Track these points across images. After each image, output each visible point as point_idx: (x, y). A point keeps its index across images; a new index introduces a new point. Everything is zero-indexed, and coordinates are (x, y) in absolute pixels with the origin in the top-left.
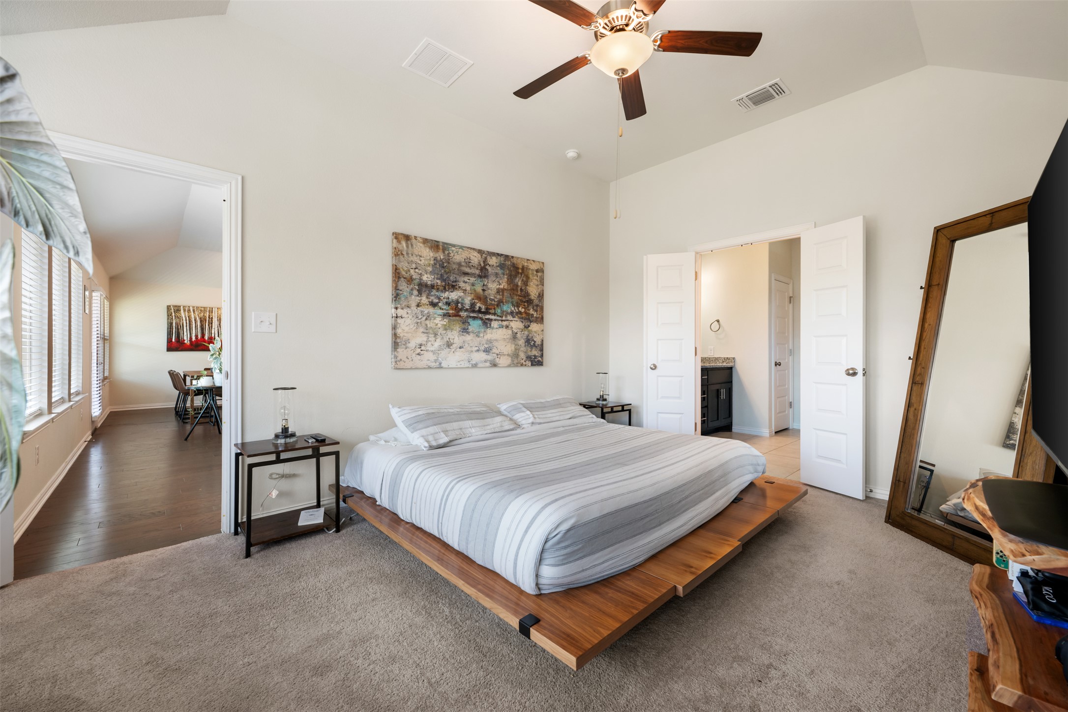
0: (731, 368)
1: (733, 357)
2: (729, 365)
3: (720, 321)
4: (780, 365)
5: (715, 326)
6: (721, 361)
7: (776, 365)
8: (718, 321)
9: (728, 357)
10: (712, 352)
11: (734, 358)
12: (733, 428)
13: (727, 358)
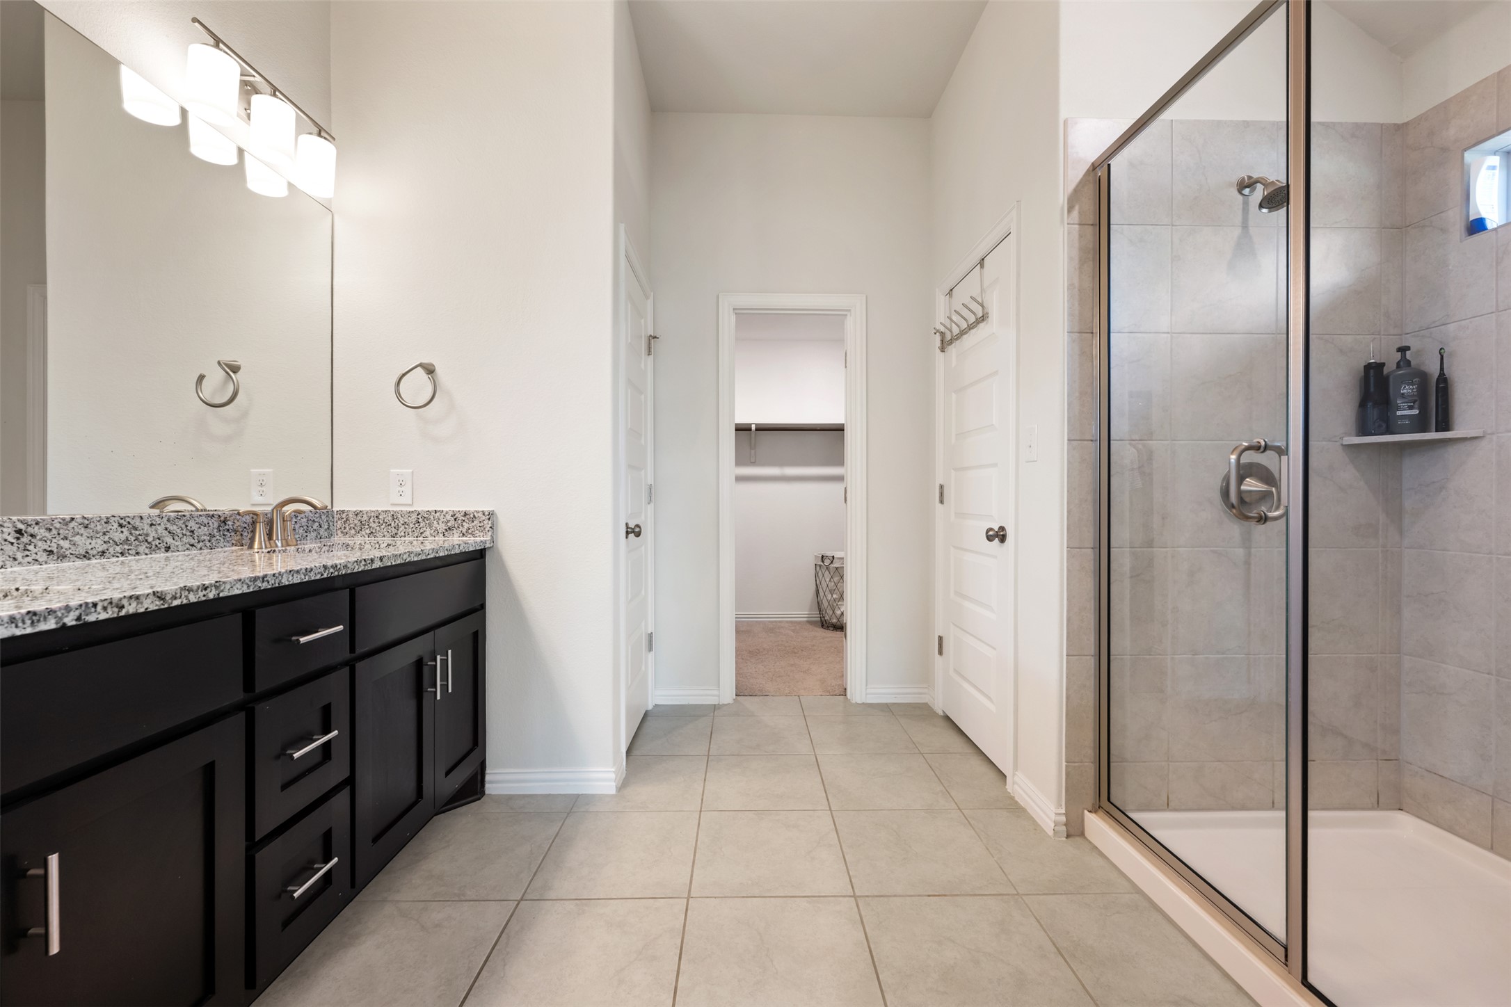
0: (479, 556)
1: (487, 509)
2: (472, 542)
3: (439, 370)
4: (638, 535)
5: (417, 387)
6: (442, 527)
7: (627, 533)
8: (430, 370)
9: (470, 508)
10: (407, 490)
11: (490, 515)
12: (488, 778)
13: (465, 514)
